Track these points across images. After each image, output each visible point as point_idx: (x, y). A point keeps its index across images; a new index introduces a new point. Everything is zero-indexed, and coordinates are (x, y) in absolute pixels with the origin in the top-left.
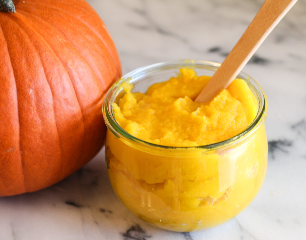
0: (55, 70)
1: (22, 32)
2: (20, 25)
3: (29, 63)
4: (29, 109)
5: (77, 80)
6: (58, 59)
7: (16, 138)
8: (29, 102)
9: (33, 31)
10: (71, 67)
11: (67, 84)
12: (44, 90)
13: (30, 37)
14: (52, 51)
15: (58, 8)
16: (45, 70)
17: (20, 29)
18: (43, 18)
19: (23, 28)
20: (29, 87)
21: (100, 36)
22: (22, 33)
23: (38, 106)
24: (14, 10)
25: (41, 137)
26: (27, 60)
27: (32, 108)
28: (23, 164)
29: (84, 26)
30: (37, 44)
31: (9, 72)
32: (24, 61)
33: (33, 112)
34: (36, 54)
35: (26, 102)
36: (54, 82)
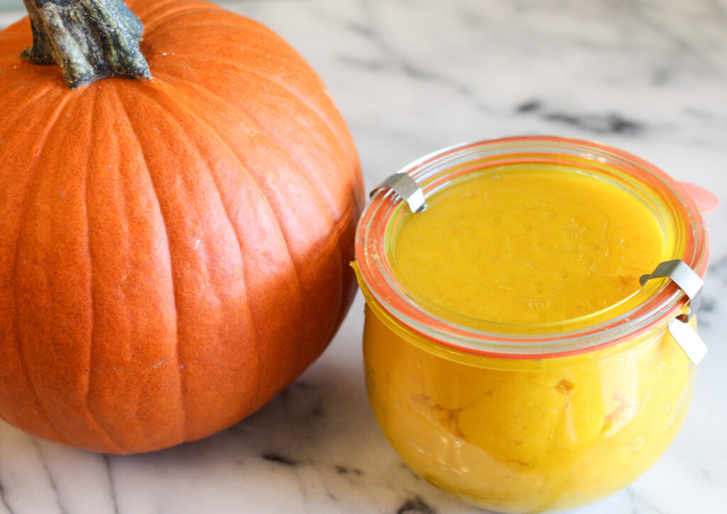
0: (243, 194)
1: (170, 119)
2: (164, 106)
3: (190, 186)
4: (196, 280)
5: (287, 211)
6: (246, 172)
7: (171, 340)
8: (195, 266)
9: (191, 117)
10: (273, 187)
11: (267, 221)
12: (223, 238)
13: (188, 129)
14: (233, 155)
15: (236, 64)
16: (223, 196)
17: (165, 114)
18: (208, 87)
19: (171, 111)
20: (194, 234)
21: (323, 115)
22: (170, 123)
23: (212, 272)
24: (148, 74)
25: (221, 335)
26: (185, 179)
27: (200, 277)
28: (185, 390)
29: (291, 96)
30: (202, 144)
31: (150, 206)
32: (179, 181)
33: (203, 286)
34: (201, 164)
35: (189, 266)
36: (242, 221)
